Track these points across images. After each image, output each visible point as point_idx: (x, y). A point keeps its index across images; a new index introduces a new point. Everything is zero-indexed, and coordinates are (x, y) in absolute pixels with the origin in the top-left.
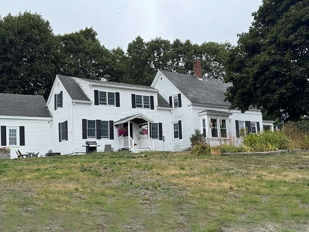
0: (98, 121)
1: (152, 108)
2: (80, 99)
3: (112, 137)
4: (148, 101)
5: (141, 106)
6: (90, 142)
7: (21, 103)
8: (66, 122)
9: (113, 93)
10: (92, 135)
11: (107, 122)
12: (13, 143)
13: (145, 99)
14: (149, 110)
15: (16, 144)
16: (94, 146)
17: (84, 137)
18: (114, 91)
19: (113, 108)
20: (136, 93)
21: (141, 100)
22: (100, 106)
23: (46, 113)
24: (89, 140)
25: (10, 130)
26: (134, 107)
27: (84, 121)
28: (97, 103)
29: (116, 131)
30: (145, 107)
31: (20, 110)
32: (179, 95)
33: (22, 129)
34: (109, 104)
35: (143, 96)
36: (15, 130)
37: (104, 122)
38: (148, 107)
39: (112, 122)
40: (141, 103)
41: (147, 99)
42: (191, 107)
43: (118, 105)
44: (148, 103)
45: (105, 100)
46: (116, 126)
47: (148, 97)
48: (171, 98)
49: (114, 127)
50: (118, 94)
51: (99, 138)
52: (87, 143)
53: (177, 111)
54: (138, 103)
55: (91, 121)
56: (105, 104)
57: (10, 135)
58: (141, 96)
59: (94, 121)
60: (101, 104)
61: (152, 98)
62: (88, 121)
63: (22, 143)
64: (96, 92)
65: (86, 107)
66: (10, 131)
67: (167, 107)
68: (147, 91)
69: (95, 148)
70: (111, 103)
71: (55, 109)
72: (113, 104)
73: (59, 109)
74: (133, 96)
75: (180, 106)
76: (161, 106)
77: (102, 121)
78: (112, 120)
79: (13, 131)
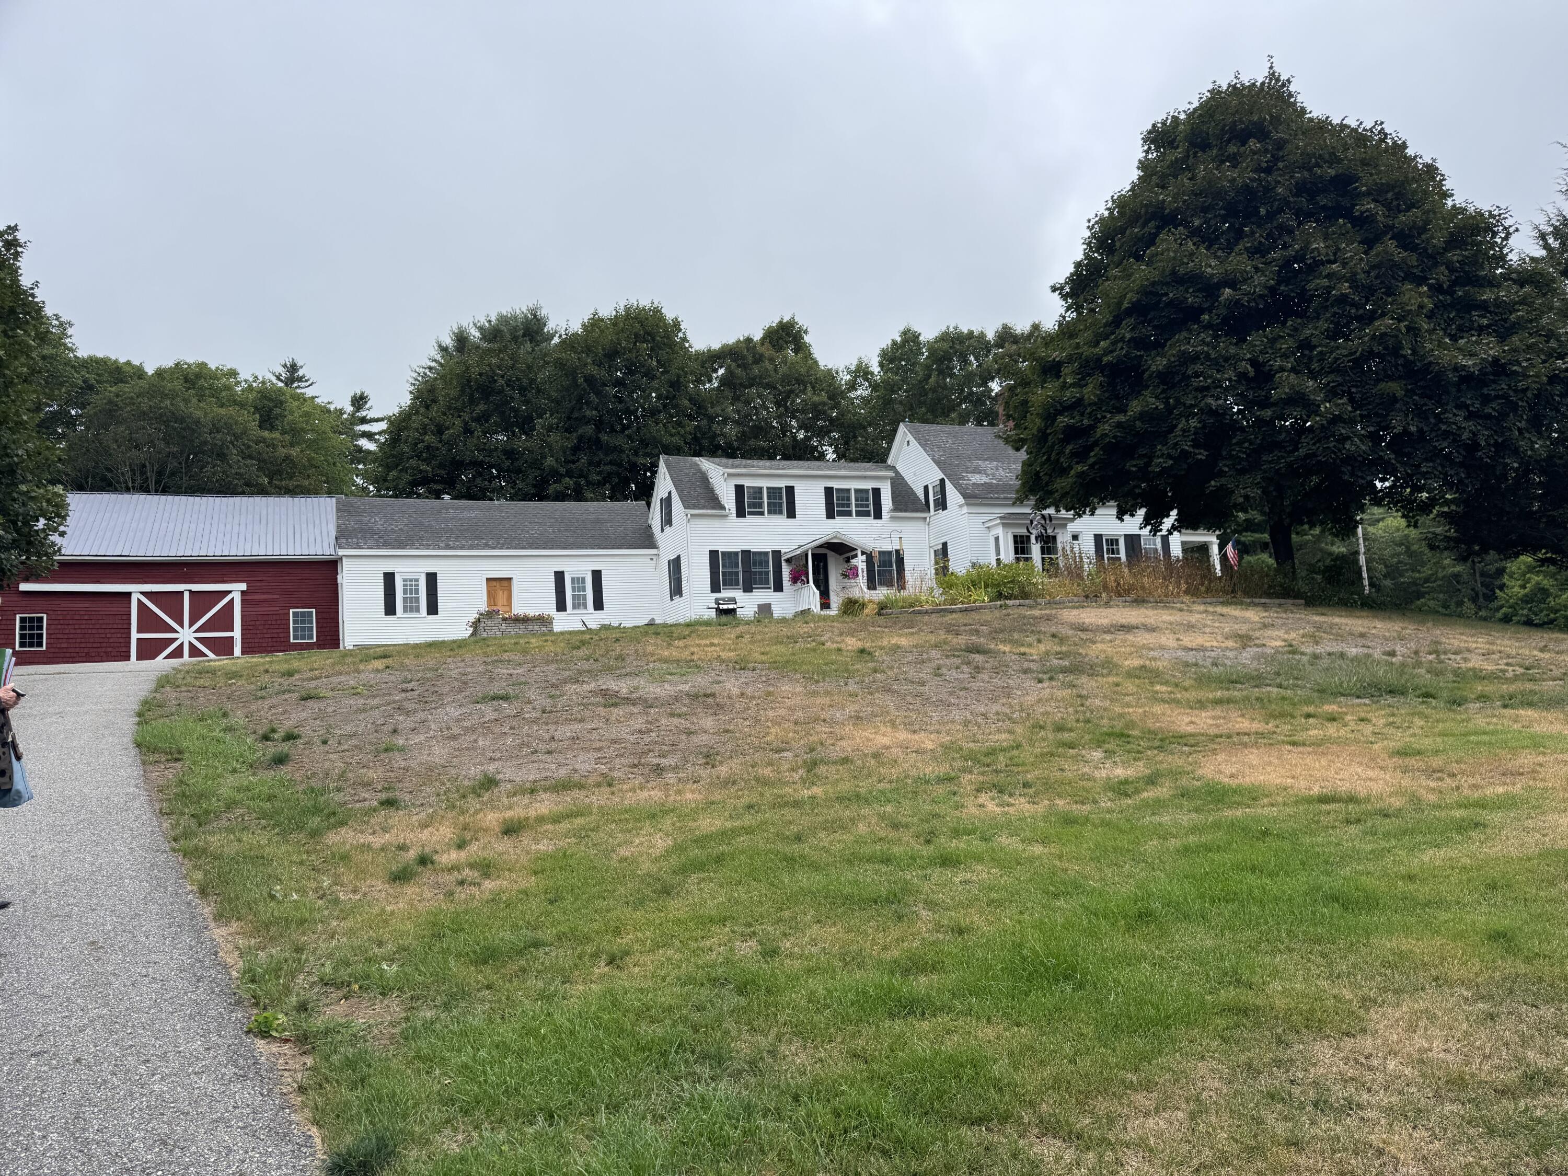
0: (746, 553)
1: (878, 515)
2: (704, 507)
3: (779, 588)
4: (867, 500)
5: (849, 514)
6: (723, 599)
7: (598, 521)
8: (679, 557)
9: (781, 489)
10: (731, 583)
11: (767, 553)
12: (579, 605)
13: (859, 495)
14: (870, 521)
15: (585, 607)
16: (731, 607)
17: (715, 588)
18: (782, 484)
19: (781, 521)
20: (836, 485)
21: (849, 499)
22: (750, 520)
23: (646, 540)
24: (725, 594)
25: (573, 579)
26: (830, 515)
27: (714, 554)
28: (741, 513)
29: (786, 571)
30: (859, 514)
31: (593, 536)
32: (942, 481)
33: (597, 576)
34: (770, 512)
35: (853, 492)
36: (584, 579)
37: (760, 553)
38: (867, 514)
39: (777, 554)
40: (849, 505)
41: (864, 495)
42: (965, 510)
43: (792, 514)
44: (867, 506)
45: (760, 505)
46: (788, 561)
47: (867, 491)
48: (926, 488)
49: (784, 564)
50: (790, 490)
51: (748, 589)
52: (717, 602)
53: (938, 518)
54: (843, 505)
55: (730, 553)
56: (762, 514)
57: (573, 589)
58: (848, 490)
59: (736, 553)
60: (751, 513)
61: (877, 492)
62: (723, 553)
63: (599, 605)
64: (739, 489)
65: (715, 524)
66: (573, 582)
67: (917, 511)
68: (865, 478)
69: (733, 611)
70: (775, 509)
71: (662, 530)
72: (781, 513)
73: (667, 529)
74: (829, 491)
75: (944, 508)
76: (901, 510)
77: (755, 553)
78: (777, 548)
79: (579, 582)
